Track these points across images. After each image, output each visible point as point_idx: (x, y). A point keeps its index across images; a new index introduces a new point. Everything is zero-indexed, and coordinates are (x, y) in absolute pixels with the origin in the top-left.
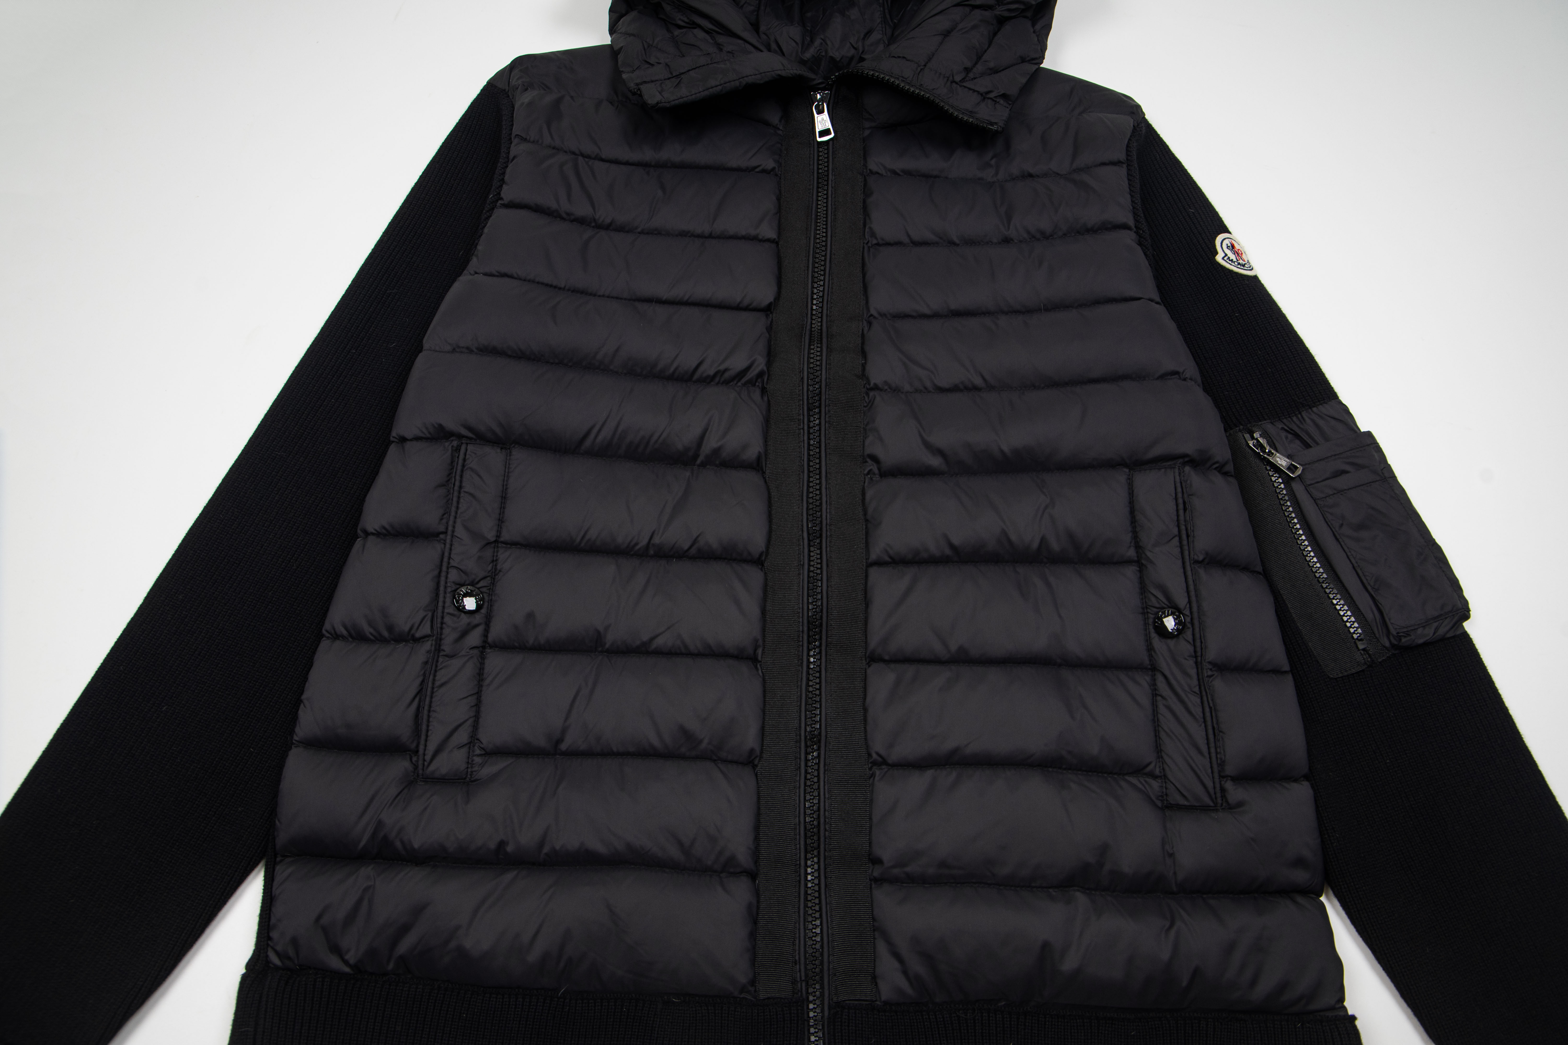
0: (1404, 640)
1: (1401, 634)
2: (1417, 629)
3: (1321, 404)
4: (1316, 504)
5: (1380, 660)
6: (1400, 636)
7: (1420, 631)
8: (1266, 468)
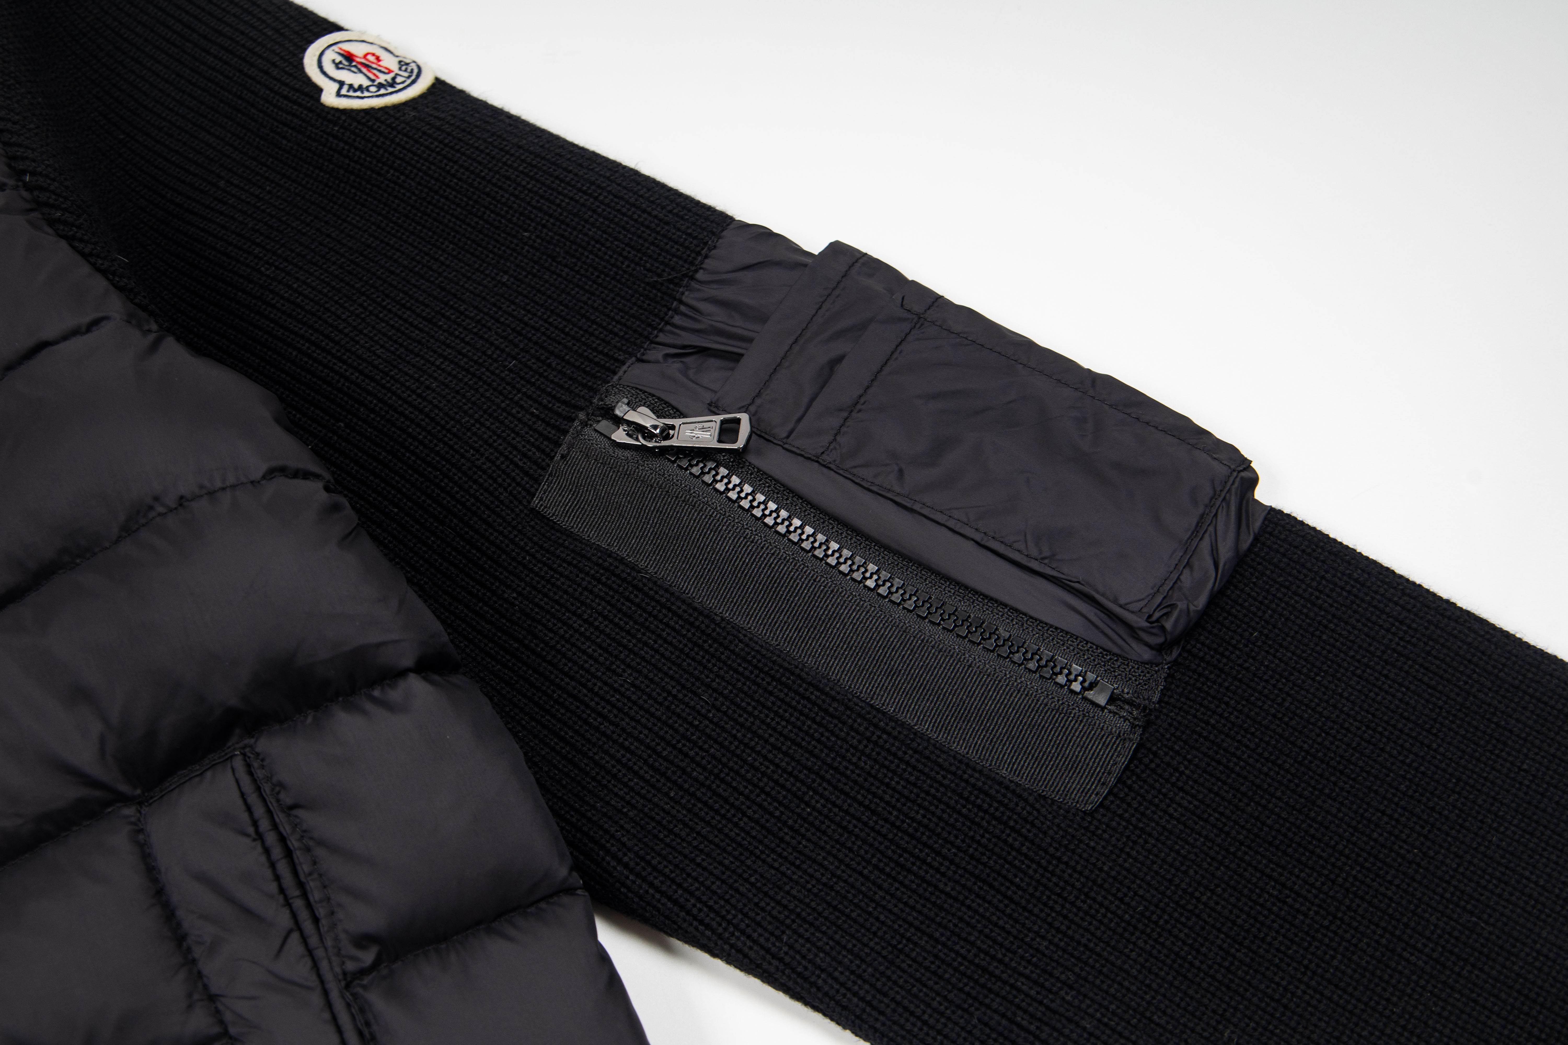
0: (1168, 625)
1: (1157, 615)
2: (1178, 578)
3: (706, 257)
4: (824, 466)
5: (1155, 699)
6: (1157, 621)
7: (1186, 578)
8: (681, 467)
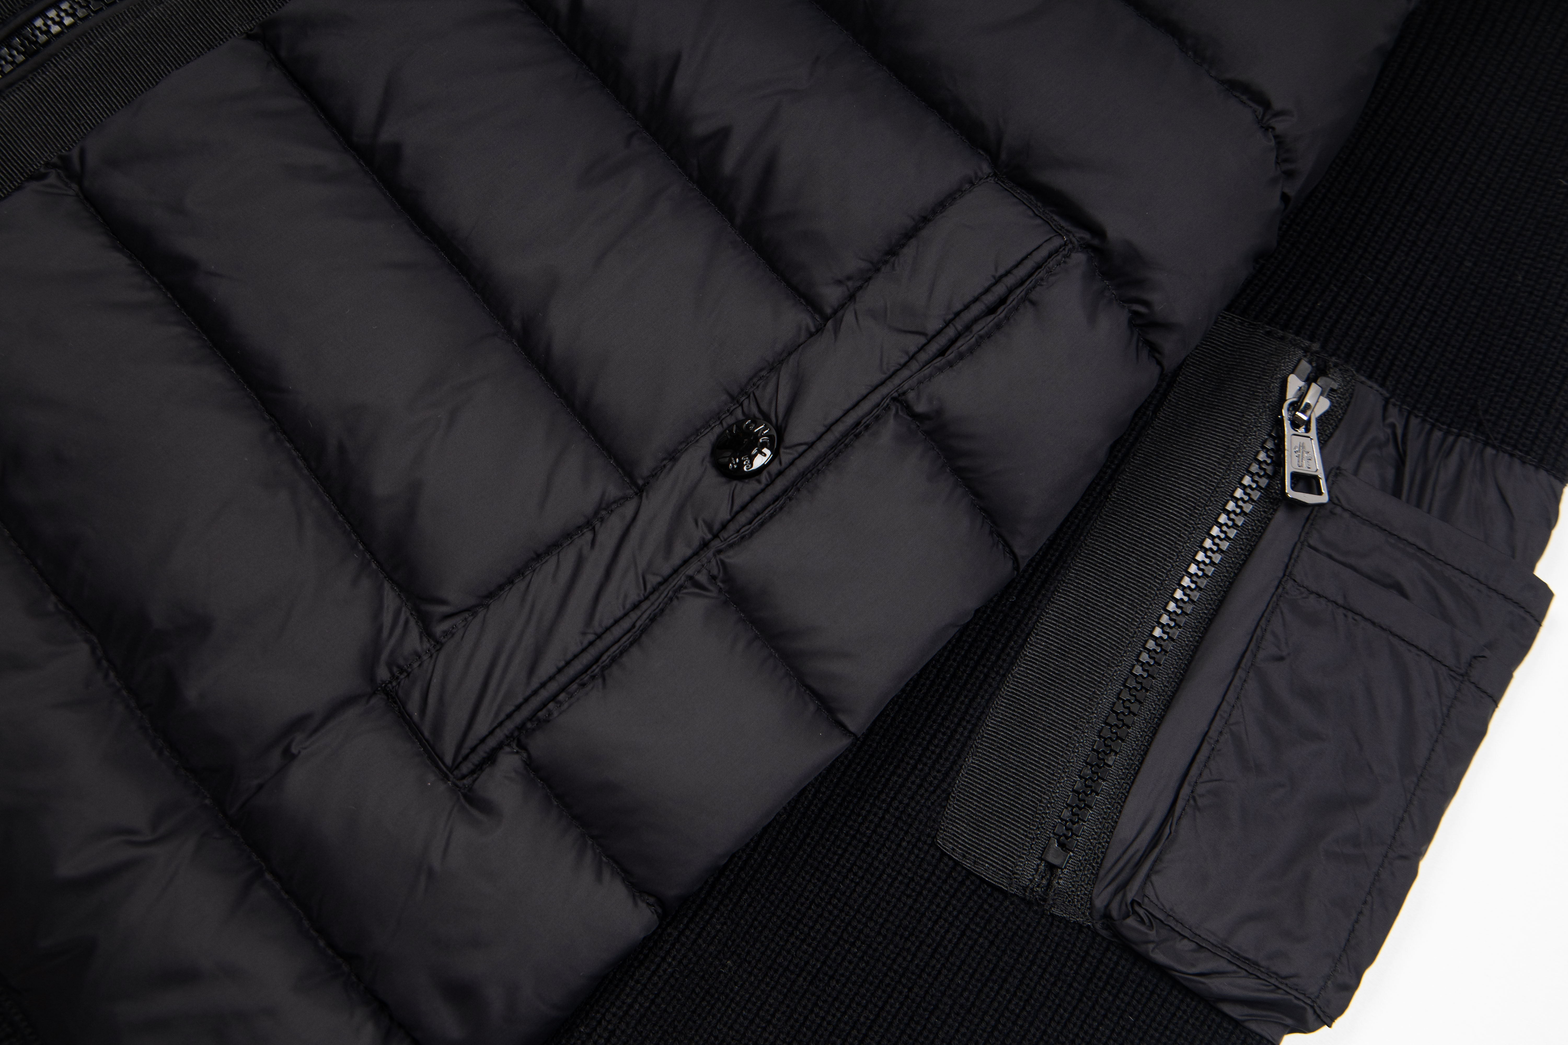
0: (1131, 921)
1: (1141, 912)
2: (1185, 937)
5: (1056, 911)
6: (1135, 913)
7: (1184, 945)
